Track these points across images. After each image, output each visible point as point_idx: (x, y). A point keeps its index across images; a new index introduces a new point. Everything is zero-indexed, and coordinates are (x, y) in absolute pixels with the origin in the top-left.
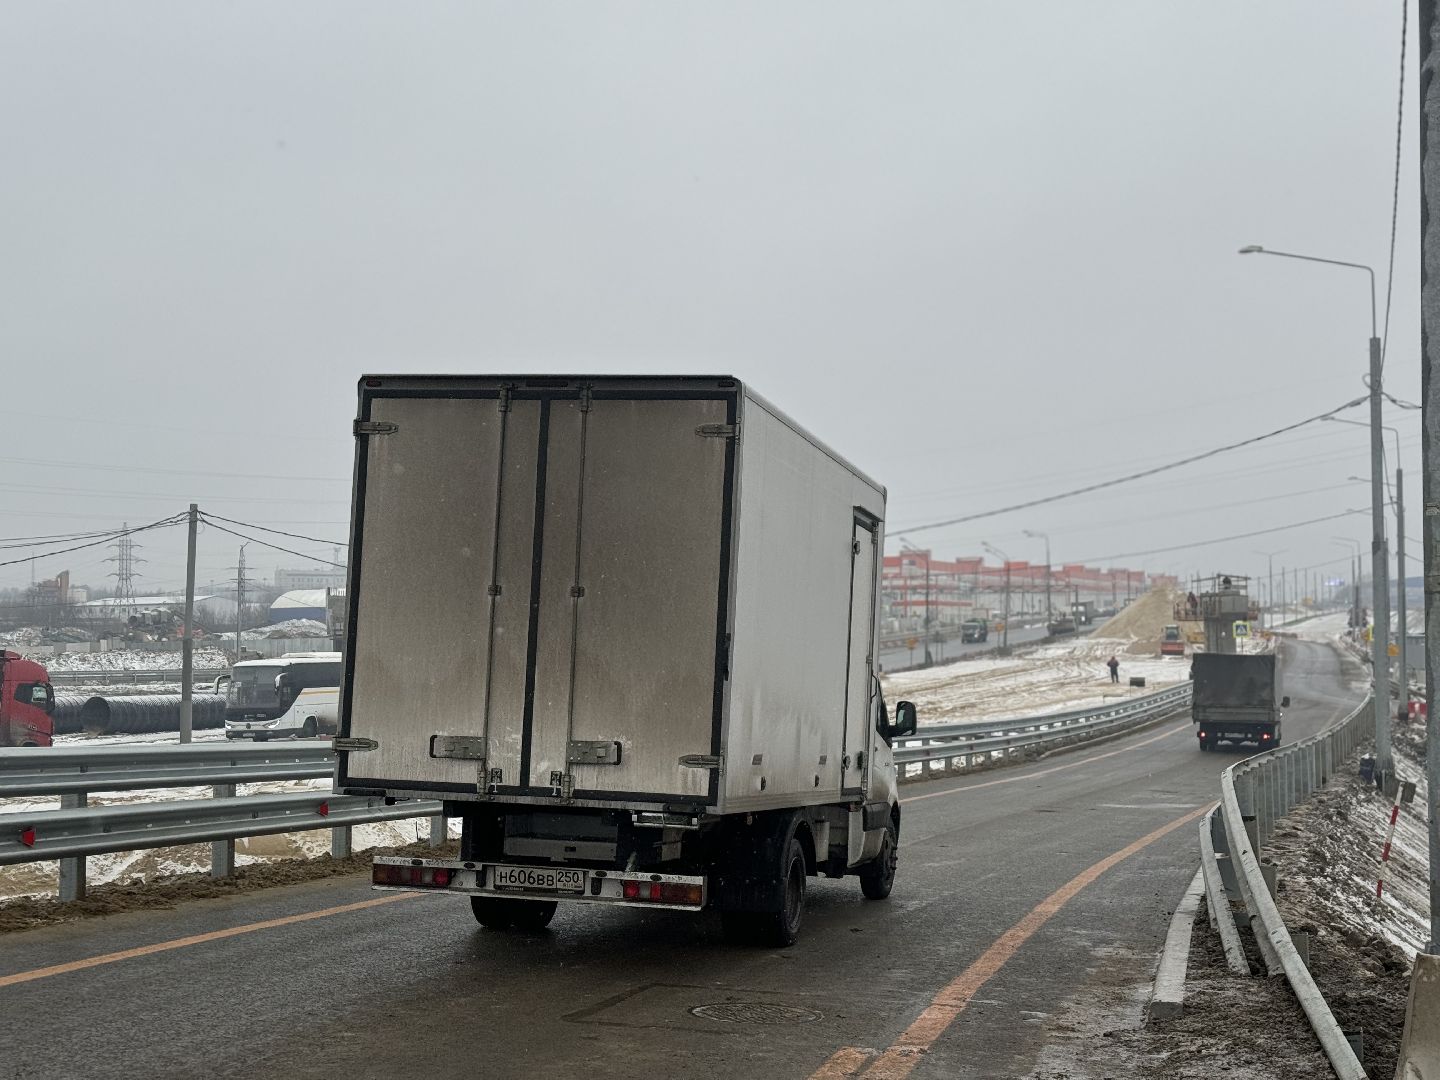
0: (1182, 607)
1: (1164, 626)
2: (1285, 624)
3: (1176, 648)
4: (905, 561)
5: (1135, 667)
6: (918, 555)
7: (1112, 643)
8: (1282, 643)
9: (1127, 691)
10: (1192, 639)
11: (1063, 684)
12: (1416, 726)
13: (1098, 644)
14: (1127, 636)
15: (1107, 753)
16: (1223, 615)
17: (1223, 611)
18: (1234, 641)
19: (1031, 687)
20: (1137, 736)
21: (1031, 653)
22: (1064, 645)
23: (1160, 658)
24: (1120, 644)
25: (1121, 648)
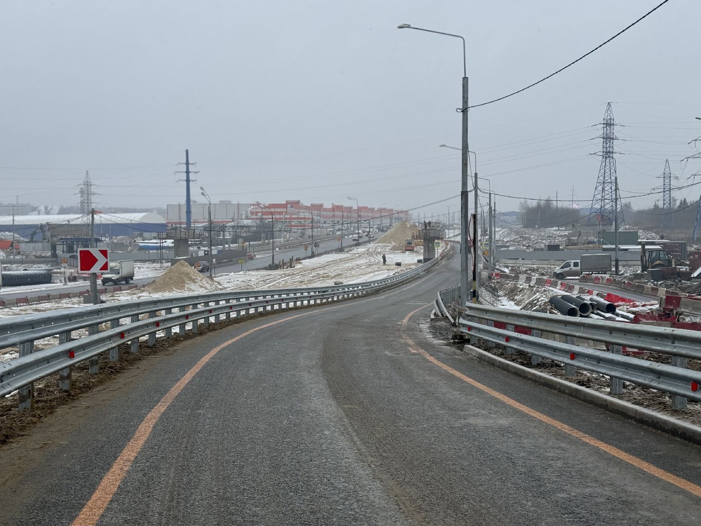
0: (415, 234)
1: (406, 239)
2: (454, 236)
3: (411, 248)
4: (289, 206)
5: (395, 257)
6: (294, 203)
7: (384, 246)
8: (453, 245)
9: (395, 268)
10: (417, 244)
11: (370, 265)
12: (493, 281)
13: (378, 246)
14: (391, 243)
15: (397, 291)
16: (431, 238)
17: (431, 236)
18: (434, 248)
19: (358, 266)
20: (405, 285)
21: (351, 250)
22: (365, 247)
23: (405, 253)
24: (388, 246)
25: (388, 248)
